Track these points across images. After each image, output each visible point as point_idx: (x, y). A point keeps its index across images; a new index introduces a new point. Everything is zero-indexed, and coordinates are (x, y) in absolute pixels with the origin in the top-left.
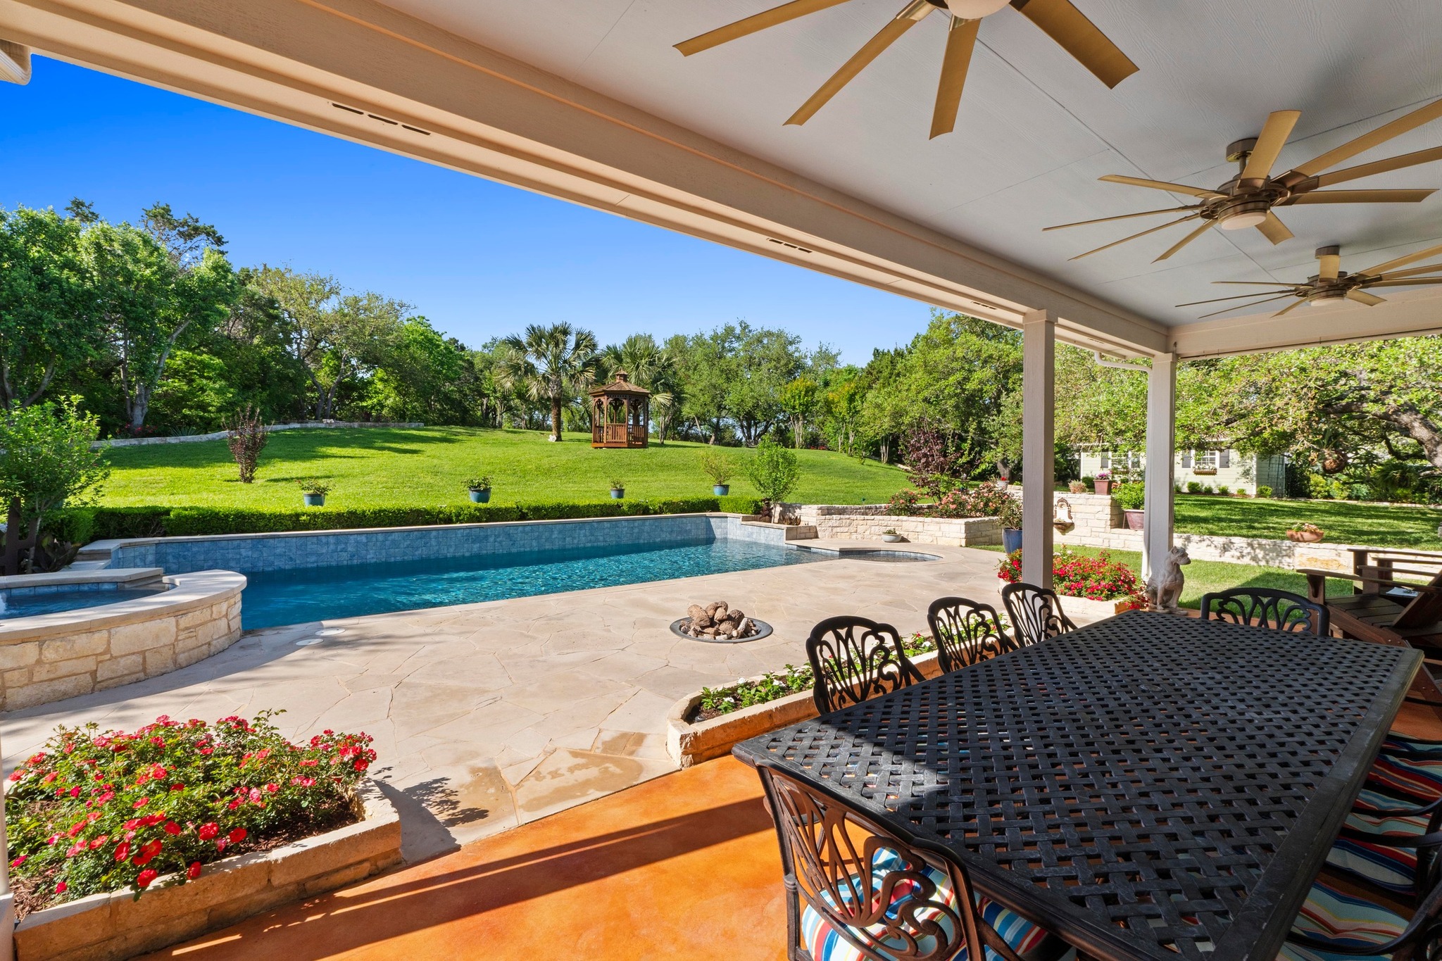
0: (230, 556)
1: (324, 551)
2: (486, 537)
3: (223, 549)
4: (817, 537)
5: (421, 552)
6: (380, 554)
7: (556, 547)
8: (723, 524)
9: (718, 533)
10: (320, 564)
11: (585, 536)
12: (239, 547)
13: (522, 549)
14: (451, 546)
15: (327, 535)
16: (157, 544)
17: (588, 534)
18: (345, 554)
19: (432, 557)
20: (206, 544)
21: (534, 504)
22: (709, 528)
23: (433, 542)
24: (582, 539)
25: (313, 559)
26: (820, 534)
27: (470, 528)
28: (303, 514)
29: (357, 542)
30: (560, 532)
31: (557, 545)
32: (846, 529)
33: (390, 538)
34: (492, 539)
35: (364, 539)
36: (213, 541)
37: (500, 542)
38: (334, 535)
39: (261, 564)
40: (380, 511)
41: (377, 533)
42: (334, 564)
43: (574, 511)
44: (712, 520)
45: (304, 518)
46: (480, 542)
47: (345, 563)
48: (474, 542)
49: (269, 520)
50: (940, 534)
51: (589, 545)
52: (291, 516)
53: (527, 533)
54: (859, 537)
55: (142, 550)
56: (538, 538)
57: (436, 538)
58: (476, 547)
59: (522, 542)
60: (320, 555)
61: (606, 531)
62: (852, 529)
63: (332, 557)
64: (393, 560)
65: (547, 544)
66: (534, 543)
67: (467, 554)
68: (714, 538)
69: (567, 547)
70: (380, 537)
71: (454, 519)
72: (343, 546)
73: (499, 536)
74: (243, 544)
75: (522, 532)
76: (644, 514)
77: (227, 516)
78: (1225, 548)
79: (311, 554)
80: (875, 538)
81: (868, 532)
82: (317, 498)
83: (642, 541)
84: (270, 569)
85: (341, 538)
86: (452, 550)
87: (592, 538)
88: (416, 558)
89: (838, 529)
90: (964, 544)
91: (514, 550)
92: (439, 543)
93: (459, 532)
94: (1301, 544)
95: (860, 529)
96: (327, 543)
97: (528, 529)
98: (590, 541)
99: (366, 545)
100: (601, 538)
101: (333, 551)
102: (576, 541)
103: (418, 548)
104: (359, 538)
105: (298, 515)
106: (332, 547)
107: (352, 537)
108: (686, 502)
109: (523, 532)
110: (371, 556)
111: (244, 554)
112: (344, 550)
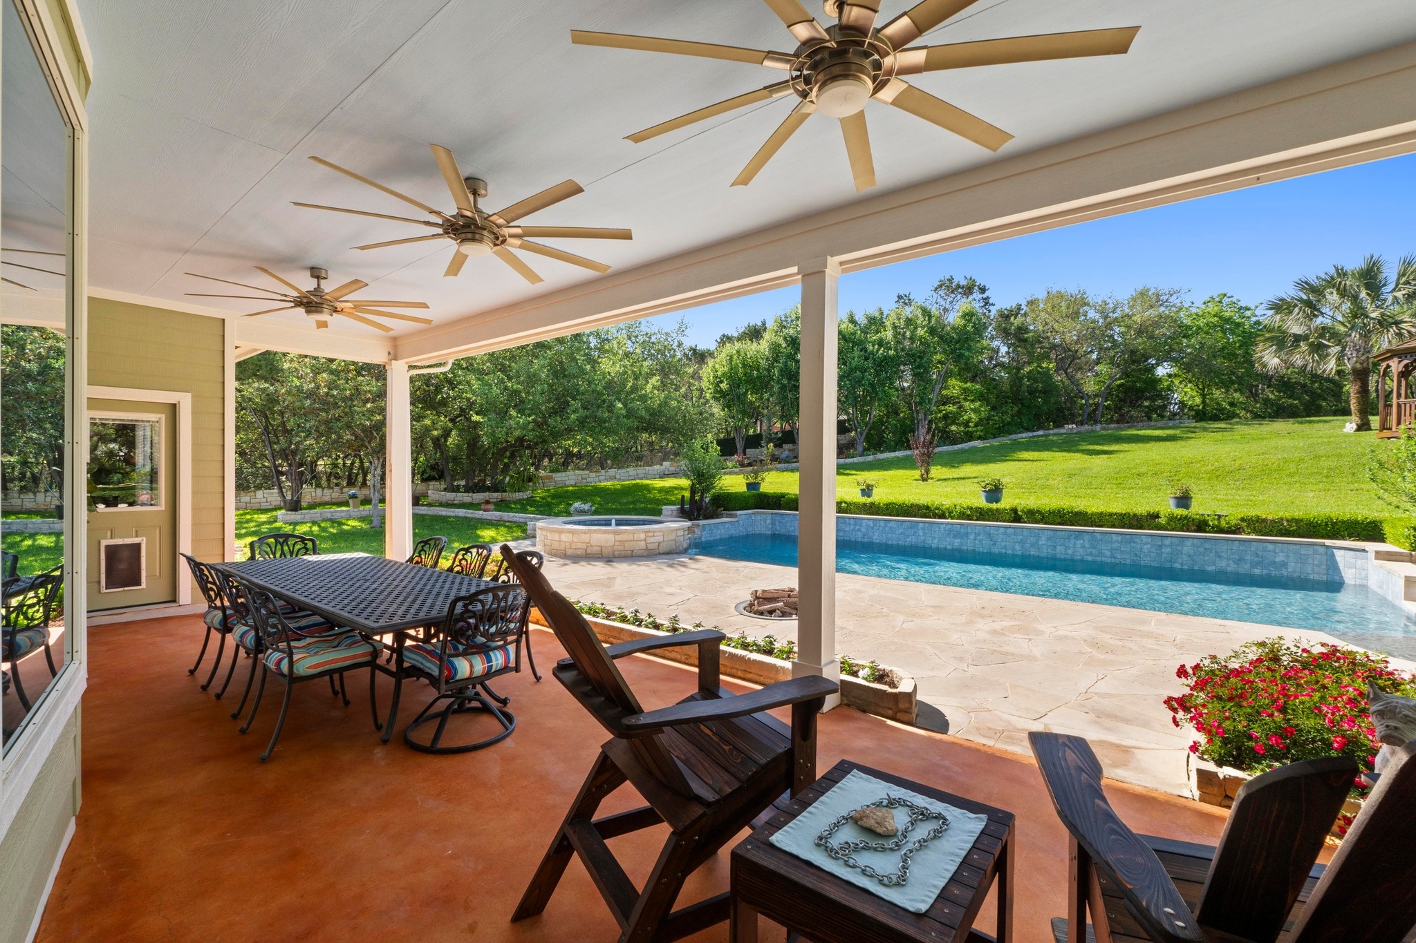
2: (967, 534)
5: (911, 540)
6: (882, 536)
7: (1044, 554)
9: (1349, 576)
10: (846, 538)
11: (1083, 547)
13: (1004, 551)
15: (849, 518)
17: (1087, 545)
19: (920, 545)
22: (1333, 565)
23: (921, 533)
29: (867, 525)
30: (1049, 539)
31: (1045, 552)
34: (972, 537)
35: (871, 523)
37: (981, 541)
38: (853, 518)
40: (890, 504)
41: (880, 520)
42: (853, 539)
43: (1080, 518)
44: (1338, 553)
45: (843, 505)
46: (961, 538)
48: (955, 537)
51: (1090, 558)
53: (1009, 535)
56: (1022, 542)
57: (923, 529)
58: (957, 542)
59: (1003, 544)
60: (845, 532)
61: (1115, 545)
64: (890, 542)
65: (1032, 549)
66: (1017, 547)
67: (949, 547)
68: (1342, 583)
69: (1058, 556)
70: (882, 524)
71: (947, 515)
73: (979, 534)
75: (1002, 533)
83: (1177, 566)
85: (858, 521)
86: (936, 541)
87: (1094, 551)
88: (907, 544)
91: (995, 550)
92: (925, 534)
93: (942, 526)
96: (850, 524)
97: (1009, 531)
98: (1091, 554)
99: (873, 528)
100: (1108, 553)
101: (853, 530)
102: (1070, 552)
103: (909, 536)
104: (868, 522)
106: (852, 527)
107: (864, 521)
108: (1297, 521)
109: (1005, 533)
110: (876, 538)
112: (859, 530)
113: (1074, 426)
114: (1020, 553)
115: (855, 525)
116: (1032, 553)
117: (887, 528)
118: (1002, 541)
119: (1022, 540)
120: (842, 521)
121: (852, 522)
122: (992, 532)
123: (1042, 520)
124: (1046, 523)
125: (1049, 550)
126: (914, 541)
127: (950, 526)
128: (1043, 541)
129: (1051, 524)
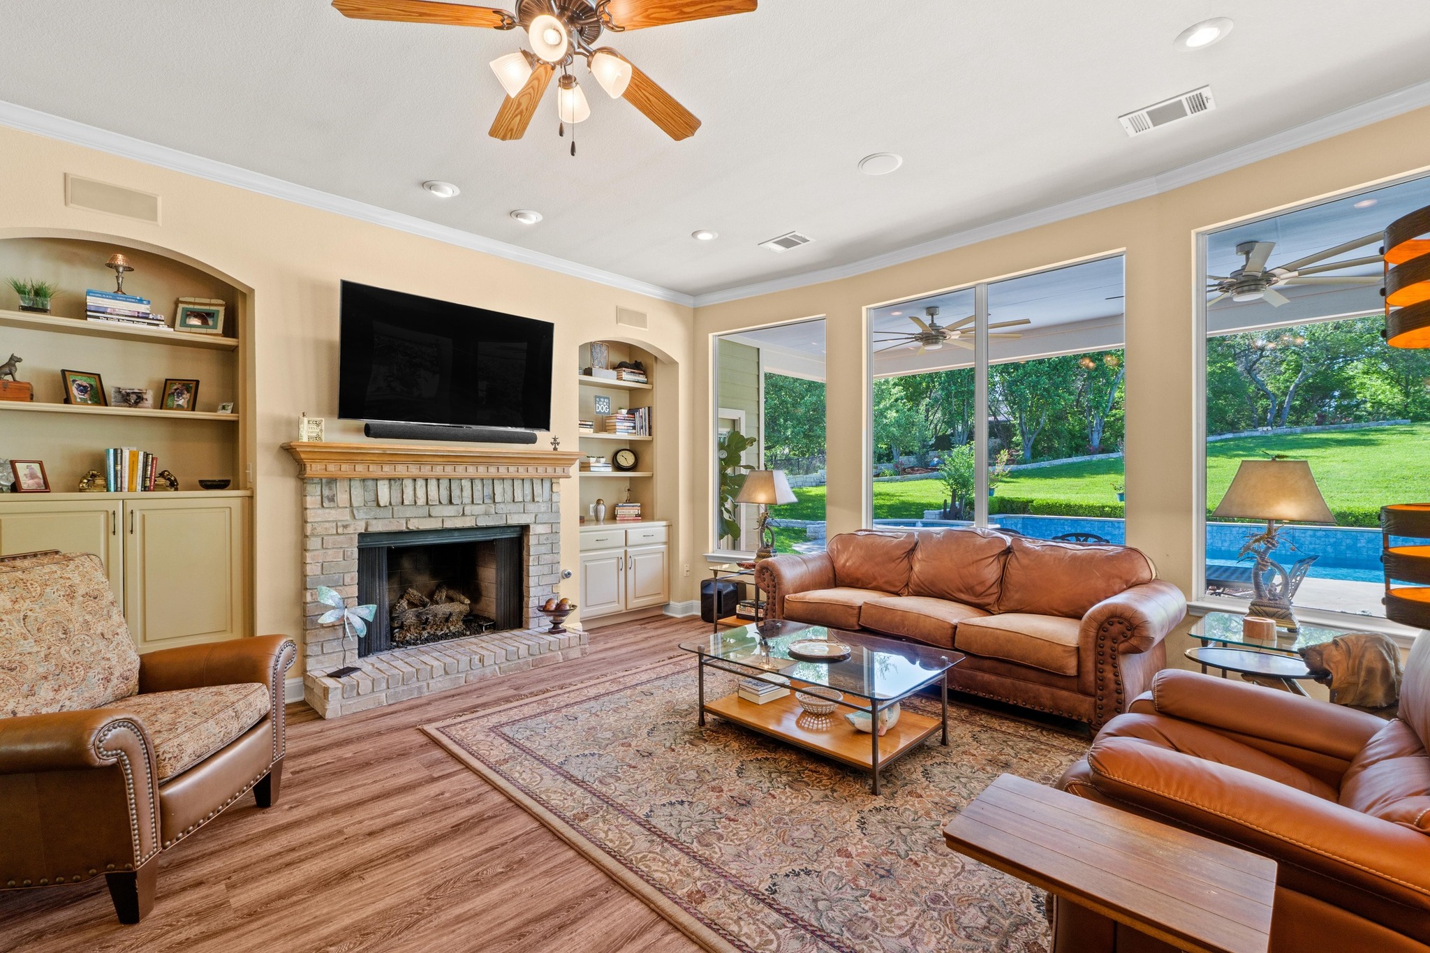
12: (1063, 524)
14: (1225, 541)
16: (1023, 518)
36: (1050, 519)
55: (1016, 520)
59: (1311, 547)
66: (1329, 549)
75: (1311, 536)
86: (1226, 544)
97: (1319, 534)
105: (1103, 507)
109: (1314, 536)
113: (1270, 428)
114: (1333, 555)
116: (1348, 555)
118: (1311, 543)
119: (1335, 542)
122: (1297, 534)
123: (1355, 522)
124: (1360, 526)
125: (1371, 553)
127: (1244, 529)
128: (1362, 543)
129: (1367, 527)
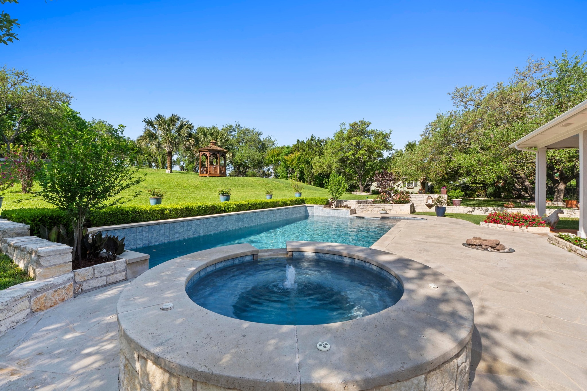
0: (138, 237)
1: (182, 231)
3: (134, 233)
4: (356, 213)
6: (205, 230)
8: (312, 209)
9: (310, 213)
18: (191, 232)
20: (125, 230)
21: (253, 203)
22: (306, 211)
24: (273, 219)
25: (177, 235)
26: (357, 212)
27: (238, 214)
28: (166, 210)
32: (366, 209)
33: (209, 221)
35: (198, 222)
39: (153, 241)
42: (186, 238)
44: (308, 208)
45: (167, 212)
47: (191, 236)
49: (149, 213)
50: (399, 210)
52: (159, 211)
54: (370, 212)
58: (240, 224)
60: (180, 233)
62: (368, 209)
63: (185, 234)
64: (210, 233)
68: (309, 216)
70: (205, 221)
71: (227, 210)
72: (190, 227)
73: (247, 218)
74: (144, 229)
76: (286, 206)
77: (127, 212)
78: (486, 211)
79: (177, 233)
80: (375, 212)
81: (373, 210)
82: (158, 199)
83: (289, 218)
84: (158, 243)
85: (189, 222)
88: (218, 232)
89: (363, 210)
90: (410, 213)
91: (252, 225)
92: (227, 223)
93: (234, 216)
94: (510, 209)
95: (370, 209)
96: (183, 226)
99: (199, 226)
101: (186, 230)
103: (219, 226)
105: (163, 210)
106: (185, 228)
107: (194, 222)
110: (202, 232)
111: (145, 235)
112: (190, 229)
115: (188, 226)
117: (208, 224)
120: (178, 224)
121: (185, 224)
126: (222, 228)
